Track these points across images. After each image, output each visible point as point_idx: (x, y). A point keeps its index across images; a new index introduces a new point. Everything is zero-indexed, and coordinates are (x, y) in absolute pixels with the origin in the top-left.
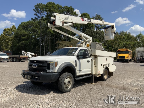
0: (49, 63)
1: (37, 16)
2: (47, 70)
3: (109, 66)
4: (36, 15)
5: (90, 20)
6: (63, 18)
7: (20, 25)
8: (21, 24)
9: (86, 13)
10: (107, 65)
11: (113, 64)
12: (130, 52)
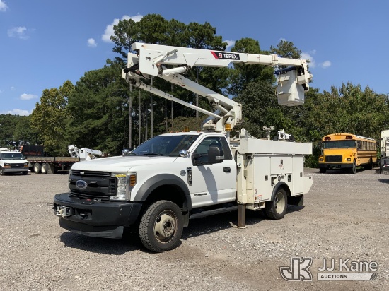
0: (116, 178)
1: (121, 53)
2: (109, 196)
3: (289, 180)
4: (118, 50)
5: (238, 56)
6: (159, 54)
7: (82, 80)
8: (84, 76)
9: (250, 40)
10: (283, 177)
11: (301, 174)
12: (359, 142)
